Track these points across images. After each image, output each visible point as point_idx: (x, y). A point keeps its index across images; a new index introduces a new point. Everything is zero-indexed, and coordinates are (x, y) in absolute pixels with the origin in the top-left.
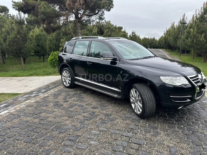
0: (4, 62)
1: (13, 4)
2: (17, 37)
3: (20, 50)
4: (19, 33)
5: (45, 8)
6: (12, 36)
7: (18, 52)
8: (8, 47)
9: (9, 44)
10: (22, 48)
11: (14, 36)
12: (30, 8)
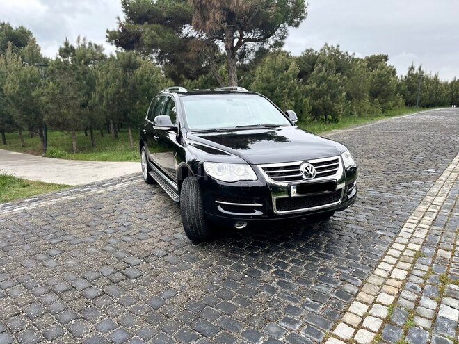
0: (116, 136)
1: (108, 35)
2: (119, 92)
3: (125, 114)
4: (125, 84)
5: (153, 37)
6: (112, 89)
7: (123, 117)
8: (106, 110)
9: (108, 105)
10: (129, 111)
11: (114, 89)
12: (131, 39)
